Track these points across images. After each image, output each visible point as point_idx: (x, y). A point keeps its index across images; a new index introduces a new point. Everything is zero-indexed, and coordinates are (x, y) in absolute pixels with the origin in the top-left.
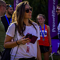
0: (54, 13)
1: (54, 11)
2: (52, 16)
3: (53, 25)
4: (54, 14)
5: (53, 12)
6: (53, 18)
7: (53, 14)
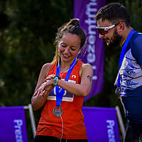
0: (92, 13)
1: (92, 7)
2: (87, 25)
3: (90, 55)
4: (92, 19)
5: (89, 10)
6: (91, 32)
7: (90, 16)
